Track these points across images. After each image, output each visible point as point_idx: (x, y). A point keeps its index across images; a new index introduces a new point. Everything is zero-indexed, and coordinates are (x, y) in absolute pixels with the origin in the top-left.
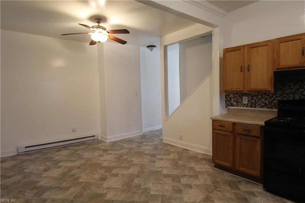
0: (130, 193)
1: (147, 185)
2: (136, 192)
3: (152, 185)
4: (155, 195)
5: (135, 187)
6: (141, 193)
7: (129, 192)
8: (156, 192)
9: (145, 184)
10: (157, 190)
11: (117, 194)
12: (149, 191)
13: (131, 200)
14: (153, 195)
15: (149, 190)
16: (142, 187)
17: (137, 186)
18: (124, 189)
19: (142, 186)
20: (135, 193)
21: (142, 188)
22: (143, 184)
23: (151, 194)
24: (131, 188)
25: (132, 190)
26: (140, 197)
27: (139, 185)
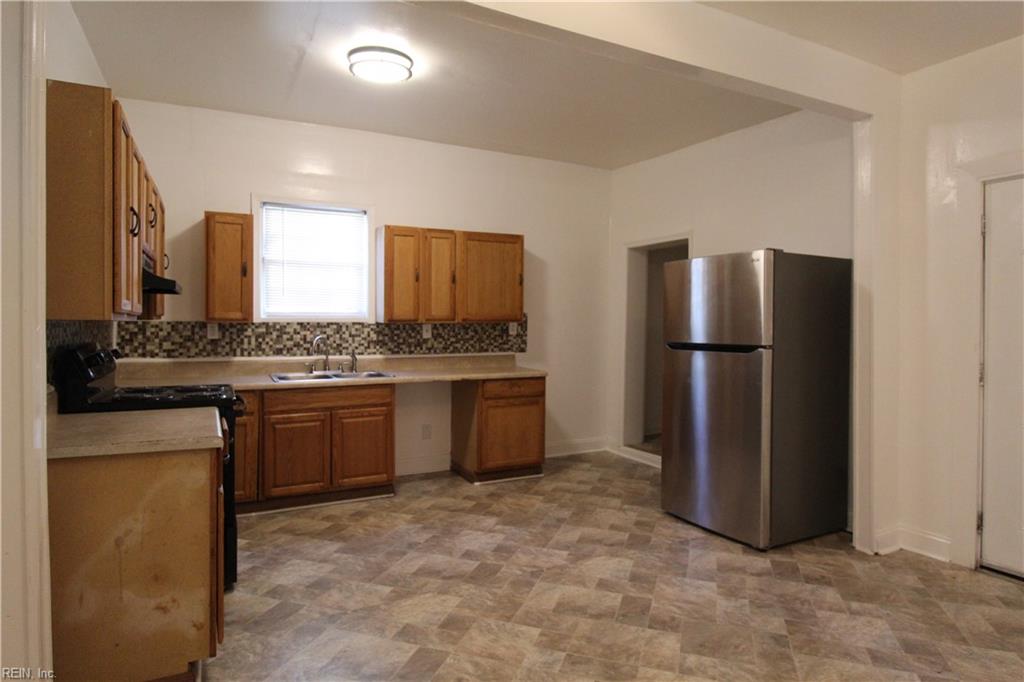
0: (605, 641)
1: (541, 660)
2: (584, 643)
3: (523, 655)
4: (529, 625)
5: (588, 661)
6: (570, 637)
7: (609, 647)
8: (522, 633)
9: (549, 665)
10: (517, 636)
11: (646, 645)
12: (544, 638)
13: (601, 621)
14: (535, 626)
15: (541, 641)
16: (564, 654)
17: (580, 663)
18: (628, 659)
19: (563, 658)
20: (590, 640)
21: (564, 651)
22: (557, 668)
23: (539, 630)
24: (602, 659)
25: (600, 650)
26: (575, 625)
27: (573, 663)
